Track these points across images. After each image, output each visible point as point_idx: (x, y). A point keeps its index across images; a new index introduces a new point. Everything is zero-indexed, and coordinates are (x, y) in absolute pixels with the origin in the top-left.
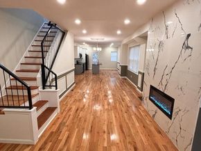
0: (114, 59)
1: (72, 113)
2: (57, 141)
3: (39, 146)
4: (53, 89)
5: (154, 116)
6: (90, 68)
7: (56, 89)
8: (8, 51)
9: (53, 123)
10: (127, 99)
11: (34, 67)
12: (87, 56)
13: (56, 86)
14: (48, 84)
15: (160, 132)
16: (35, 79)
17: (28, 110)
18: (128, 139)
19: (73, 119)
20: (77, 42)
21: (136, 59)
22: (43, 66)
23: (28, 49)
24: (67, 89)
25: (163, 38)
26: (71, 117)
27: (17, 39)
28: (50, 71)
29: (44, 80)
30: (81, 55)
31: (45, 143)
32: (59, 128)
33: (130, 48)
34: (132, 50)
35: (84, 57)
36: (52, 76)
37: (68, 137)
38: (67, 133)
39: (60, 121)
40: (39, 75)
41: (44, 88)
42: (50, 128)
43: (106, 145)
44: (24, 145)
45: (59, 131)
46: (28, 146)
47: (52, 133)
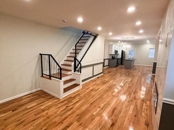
1: (88, 91)
2: (70, 102)
3: (62, 101)
7: (81, 73)
9: (74, 93)
19: (86, 94)
26: (86, 93)
29: (75, 68)
31: (65, 100)
32: (76, 96)
37: (77, 102)
38: (78, 100)
39: (79, 93)
41: (75, 72)
42: (71, 95)
44: (56, 98)
45: (74, 97)
46: (58, 99)
47: (71, 97)
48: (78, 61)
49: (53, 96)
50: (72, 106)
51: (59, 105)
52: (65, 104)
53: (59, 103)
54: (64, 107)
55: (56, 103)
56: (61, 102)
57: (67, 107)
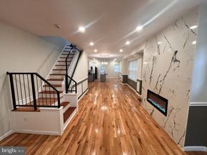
0: (116, 70)
1: (88, 111)
2: (78, 134)
3: (64, 137)
4: (74, 93)
5: (151, 114)
6: (99, 77)
7: (76, 93)
8: (42, 66)
9: (74, 120)
10: (129, 100)
11: (59, 77)
12: (96, 68)
13: (76, 91)
14: (70, 89)
15: (157, 127)
16: (60, 86)
17: (57, 109)
18: (133, 132)
19: (89, 116)
20: (90, 58)
21: (134, 69)
22: (67, 76)
23: (55, 64)
24: (83, 93)
25: (156, 54)
27: (48, 57)
28: (71, 79)
29: (67, 86)
30: (92, 68)
31: (69, 134)
32: (78, 123)
33: (129, 62)
34: (131, 63)
35: (94, 69)
36: (73, 83)
37: (86, 130)
38: (85, 127)
39: (79, 117)
40: (63, 83)
41: (67, 93)
42: (72, 123)
43: (115, 136)
44: (53, 136)
45: (79, 125)
46: (56, 136)
47: (74, 126)
48: (69, 77)
49: (44, 135)
50: (85, 139)
51: (66, 146)
52: (74, 140)
53: (64, 142)
54: (76, 146)
55: (59, 145)
56: (66, 139)
57: (79, 143)
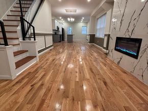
0: (84, 32)
1: (49, 61)
2: (34, 78)
3: (17, 80)
4: (32, 40)
7: (35, 40)
11: (15, 23)
12: (63, 29)
13: (34, 37)
15: (125, 73)
18: (98, 77)
24: (46, 48)
26: (48, 63)
30: (58, 28)
31: (23, 79)
32: (36, 70)
33: (98, 19)
37: (44, 75)
38: (43, 73)
39: (38, 66)
40: (19, 28)
47: (30, 72)
48: (28, 22)
50: (41, 82)
51: (16, 88)
52: (27, 83)
53: (13, 85)
54: (29, 88)
56: (17, 83)
